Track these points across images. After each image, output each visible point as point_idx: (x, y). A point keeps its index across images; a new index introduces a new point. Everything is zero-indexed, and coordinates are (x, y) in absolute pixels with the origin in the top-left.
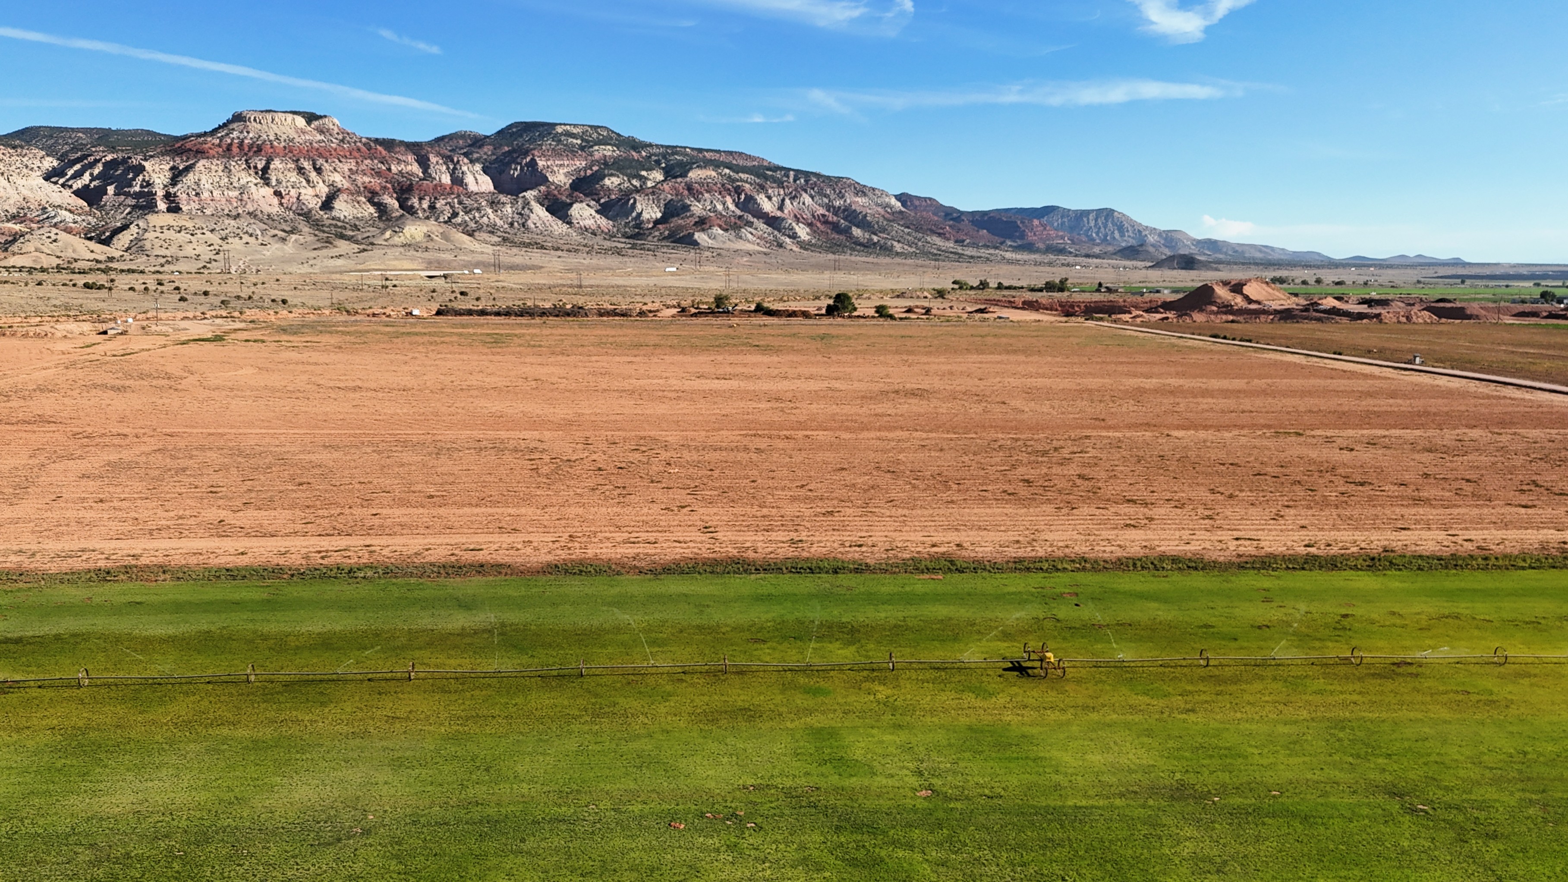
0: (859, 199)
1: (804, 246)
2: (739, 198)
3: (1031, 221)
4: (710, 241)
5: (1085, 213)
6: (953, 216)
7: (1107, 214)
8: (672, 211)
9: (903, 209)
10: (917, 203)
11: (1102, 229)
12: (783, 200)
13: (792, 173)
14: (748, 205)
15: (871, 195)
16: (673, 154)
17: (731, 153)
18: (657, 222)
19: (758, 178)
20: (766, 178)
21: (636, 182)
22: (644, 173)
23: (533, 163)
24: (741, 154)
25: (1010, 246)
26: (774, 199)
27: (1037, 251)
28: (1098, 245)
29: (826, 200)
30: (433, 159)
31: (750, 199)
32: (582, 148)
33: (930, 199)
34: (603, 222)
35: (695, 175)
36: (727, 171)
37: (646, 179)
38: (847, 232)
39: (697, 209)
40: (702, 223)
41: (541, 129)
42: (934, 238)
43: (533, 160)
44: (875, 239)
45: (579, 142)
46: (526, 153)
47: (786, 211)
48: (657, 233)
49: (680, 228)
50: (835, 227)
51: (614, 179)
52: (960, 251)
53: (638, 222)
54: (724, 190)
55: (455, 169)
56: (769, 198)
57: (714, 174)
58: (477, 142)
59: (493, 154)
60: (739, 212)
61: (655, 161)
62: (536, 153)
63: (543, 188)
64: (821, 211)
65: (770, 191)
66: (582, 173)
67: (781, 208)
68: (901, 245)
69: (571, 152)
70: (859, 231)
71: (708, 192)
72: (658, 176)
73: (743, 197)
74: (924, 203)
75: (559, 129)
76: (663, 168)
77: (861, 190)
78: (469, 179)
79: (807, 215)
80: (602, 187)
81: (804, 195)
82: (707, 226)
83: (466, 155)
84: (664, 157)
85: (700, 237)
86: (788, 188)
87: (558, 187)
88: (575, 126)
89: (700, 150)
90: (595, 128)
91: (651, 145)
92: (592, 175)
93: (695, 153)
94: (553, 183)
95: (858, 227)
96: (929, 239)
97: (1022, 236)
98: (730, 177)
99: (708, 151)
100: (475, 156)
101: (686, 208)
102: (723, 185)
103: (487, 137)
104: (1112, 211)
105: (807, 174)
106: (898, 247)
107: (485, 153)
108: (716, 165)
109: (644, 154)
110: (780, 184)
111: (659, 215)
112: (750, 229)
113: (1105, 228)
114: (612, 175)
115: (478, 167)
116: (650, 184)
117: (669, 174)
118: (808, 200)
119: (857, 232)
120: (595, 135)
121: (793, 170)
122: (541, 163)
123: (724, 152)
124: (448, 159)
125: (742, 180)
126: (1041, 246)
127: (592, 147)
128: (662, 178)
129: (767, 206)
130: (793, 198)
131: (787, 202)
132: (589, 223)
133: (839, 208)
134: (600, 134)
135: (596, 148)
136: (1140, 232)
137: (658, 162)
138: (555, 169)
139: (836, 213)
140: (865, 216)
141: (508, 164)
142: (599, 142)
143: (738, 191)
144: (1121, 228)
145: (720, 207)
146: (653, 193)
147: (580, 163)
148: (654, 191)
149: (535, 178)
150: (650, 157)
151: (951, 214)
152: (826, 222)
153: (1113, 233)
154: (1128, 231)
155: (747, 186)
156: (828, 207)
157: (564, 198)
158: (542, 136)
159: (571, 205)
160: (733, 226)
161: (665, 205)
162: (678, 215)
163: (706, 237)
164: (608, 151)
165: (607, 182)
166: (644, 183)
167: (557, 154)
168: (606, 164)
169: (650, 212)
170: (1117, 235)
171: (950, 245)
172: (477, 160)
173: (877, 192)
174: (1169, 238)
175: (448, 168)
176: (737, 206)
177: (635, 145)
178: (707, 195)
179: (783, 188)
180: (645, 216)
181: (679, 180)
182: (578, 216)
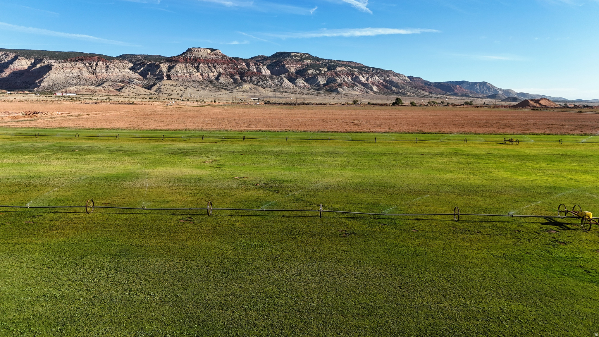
0: (395, 78)
1: (375, 93)
2: (353, 77)
3: (456, 86)
4: (343, 91)
5: (476, 83)
6: (428, 84)
7: (484, 84)
8: (330, 81)
9: (410, 81)
10: (415, 79)
11: (482, 89)
12: (368, 78)
13: (371, 68)
14: (356, 79)
15: (399, 76)
16: (331, 62)
17: (350, 62)
18: (324, 85)
19: (360, 70)
20: (363, 70)
21: (318, 72)
22: (321, 69)
23: (284, 65)
24: (354, 62)
25: (449, 94)
26: (365, 77)
27: (459, 96)
28: (481, 94)
29: (383, 78)
30: (251, 64)
31: (357, 77)
32: (300, 60)
33: (420, 78)
34: (307, 85)
35: (338, 69)
36: (349, 68)
38: (390, 89)
39: (339, 80)
40: (340, 85)
41: (287, 54)
42: (422, 91)
43: (284, 64)
44: (400, 91)
45: (299, 58)
46: (282, 62)
47: (369, 82)
48: (325, 89)
49: (333, 86)
50: (386, 87)
51: (310, 71)
52: (431, 95)
53: (318, 85)
54: (348, 74)
55: (258, 67)
56: (364, 77)
57: (344, 69)
58: (264, 59)
59: (270, 63)
60: (353, 82)
62: (285, 62)
63: (287, 74)
64: (382, 81)
65: (364, 75)
66: (300, 69)
67: (367, 80)
68: (410, 93)
69: (296, 62)
70: (395, 88)
71: (342, 75)
72: (325, 69)
73: (354, 76)
74: (417, 79)
75: (293, 54)
76: (327, 67)
77: (396, 75)
78: (263, 71)
79: (376, 83)
80: (307, 73)
81: (376, 76)
82: (342, 86)
83: (262, 63)
84: (327, 63)
85: (340, 90)
86: (370, 73)
87: (292, 73)
88: (298, 53)
89: (340, 61)
90: (304, 54)
91: (323, 59)
92: (303, 69)
93: (338, 62)
94: (290, 72)
95: (394, 87)
96: (420, 91)
97: (453, 91)
98: (350, 70)
99: (342, 61)
100: (265, 63)
101: (335, 80)
102: (348, 72)
103: (268, 57)
104: (486, 83)
105: (377, 69)
106: (409, 94)
107: (268, 62)
108: (345, 66)
109: (321, 62)
110: (367, 72)
111: (325, 82)
112: (357, 87)
113: (483, 88)
114: (310, 69)
115: (265, 67)
117: (329, 69)
118: (377, 78)
119: (394, 89)
120: (304, 56)
121: (372, 68)
122: (286, 65)
123: (348, 61)
124: (256, 64)
125: (354, 71)
126: (460, 94)
127: (303, 60)
128: (326, 70)
129: (363, 80)
130: (372, 77)
131: (370, 78)
132: (302, 85)
133: (388, 80)
134: (306, 56)
136: (496, 90)
137: (325, 65)
138: (291, 67)
139: (386, 82)
140: (397, 83)
141: (276, 66)
142: (306, 59)
143: (353, 74)
144: (489, 89)
145: (346, 80)
147: (299, 65)
148: (324, 75)
149: (285, 70)
150: (322, 63)
151: (427, 83)
152: (383, 85)
153: (486, 90)
154: (491, 90)
155: (356, 73)
156: (384, 80)
157: (294, 77)
158: (287, 57)
159: (296, 79)
160: (351, 86)
161: (328, 79)
162: (332, 82)
163: (342, 90)
164: (309, 61)
165: (308, 71)
166: (321, 72)
167: (292, 62)
168: (308, 66)
169: (322, 81)
170: (487, 91)
171: (427, 93)
172: (265, 65)
173: (401, 75)
174: (506, 92)
175: (256, 67)
176: (352, 79)
177: (317, 59)
178: (342, 76)
180: (321, 83)
181: (333, 71)
182: (298, 83)
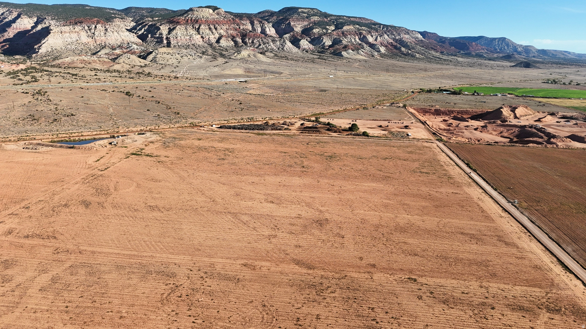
0: (406, 36)
1: (382, 55)
2: (361, 37)
3: (472, 43)
4: (347, 55)
5: (494, 39)
7: (503, 39)
8: (336, 42)
9: (423, 39)
10: (429, 35)
12: (377, 37)
13: (382, 26)
14: (364, 39)
15: (411, 34)
16: (339, 19)
17: (360, 18)
18: (330, 46)
19: (369, 28)
20: (372, 28)
21: (324, 31)
22: (328, 27)
23: (289, 23)
24: (364, 18)
26: (374, 36)
29: (393, 37)
30: (256, 22)
31: (365, 37)
32: (307, 17)
33: (435, 33)
34: (311, 47)
35: (345, 28)
36: (357, 26)
37: (328, 29)
38: (399, 49)
39: (345, 41)
40: (346, 48)
41: (293, 10)
42: (433, 51)
44: (410, 52)
45: (306, 15)
46: (287, 20)
47: (378, 41)
48: (329, 51)
49: (337, 49)
50: (395, 47)
51: (317, 30)
53: (323, 46)
54: (356, 34)
55: (263, 26)
56: (372, 36)
57: (352, 27)
58: (272, 14)
59: (276, 20)
60: (360, 42)
61: (333, 22)
62: (291, 20)
63: (292, 33)
64: (391, 41)
65: (372, 34)
66: (306, 27)
67: (376, 40)
69: (303, 19)
70: (404, 49)
71: (349, 34)
72: (333, 28)
75: (300, 10)
76: (335, 25)
77: (407, 32)
78: (267, 30)
79: (385, 43)
80: (312, 32)
81: (385, 35)
83: (267, 20)
84: (336, 20)
85: (344, 53)
86: (379, 32)
87: (297, 33)
88: (305, 8)
89: (349, 17)
90: (312, 9)
91: (332, 15)
92: (309, 27)
93: (347, 18)
94: (295, 31)
95: (404, 47)
97: (468, 49)
98: (358, 28)
99: (352, 17)
100: (271, 20)
101: (341, 41)
102: (355, 32)
103: (275, 12)
104: (505, 38)
105: (387, 26)
106: (417, 55)
107: (274, 19)
108: (354, 23)
109: (329, 19)
111: (331, 43)
112: (362, 50)
113: (502, 44)
114: (316, 28)
115: (271, 25)
116: (329, 31)
117: (337, 27)
120: (312, 12)
121: (383, 24)
122: (292, 24)
123: (358, 17)
124: (261, 22)
125: (362, 30)
126: (474, 54)
127: (310, 17)
129: (371, 39)
130: (380, 36)
132: (306, 47)
133: (398, 39)
134: (314, 12)
135: (312, 17)
136: (515, 47)
138: (297, 25)
139: (396, 42)
140: (407, 43)
141: (281, 24)
142: (313, 15)
143: (361, 34)
144: (508, 45)
145: (353, 40)
146: (330, 35)
147: (306, 23)
149: (290, 29)
150: (331, 20)
151: (441, 40)
152: (392, 45)
154: (510, 46)
155: (364, 32)
156: (394, 39)
157: (299, 37)
158: (293, 13)
159: (300, 40)
160: (357, 48)
161: (334, 40)
162: (337, 44)
164: (316, 18)
165: (314, 31)
166: (327, 31)
167: (298, 20)
168: (315, 23)
169: (328, 42)
170: (506, 48)
171: (438, 54)
172: (271, 22)
174: (527, 49)
175: (260, 25)
176: (359, 39)
177: (326, 15)
178: (349, 36)
179: (378, 32)
180: (326, 44)
181: (339, 30)
182: (302, 44)
